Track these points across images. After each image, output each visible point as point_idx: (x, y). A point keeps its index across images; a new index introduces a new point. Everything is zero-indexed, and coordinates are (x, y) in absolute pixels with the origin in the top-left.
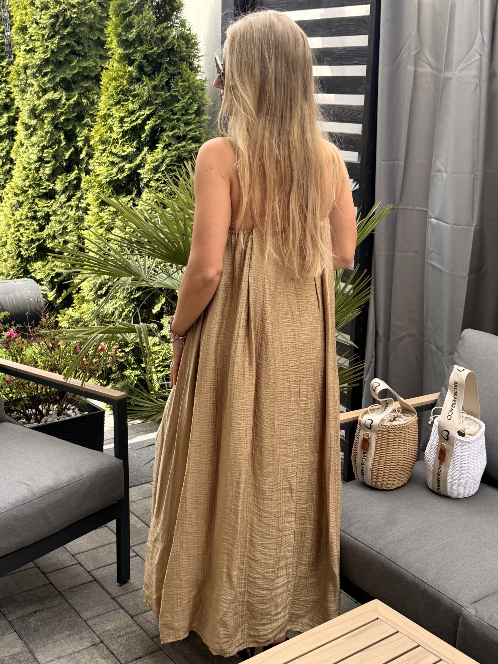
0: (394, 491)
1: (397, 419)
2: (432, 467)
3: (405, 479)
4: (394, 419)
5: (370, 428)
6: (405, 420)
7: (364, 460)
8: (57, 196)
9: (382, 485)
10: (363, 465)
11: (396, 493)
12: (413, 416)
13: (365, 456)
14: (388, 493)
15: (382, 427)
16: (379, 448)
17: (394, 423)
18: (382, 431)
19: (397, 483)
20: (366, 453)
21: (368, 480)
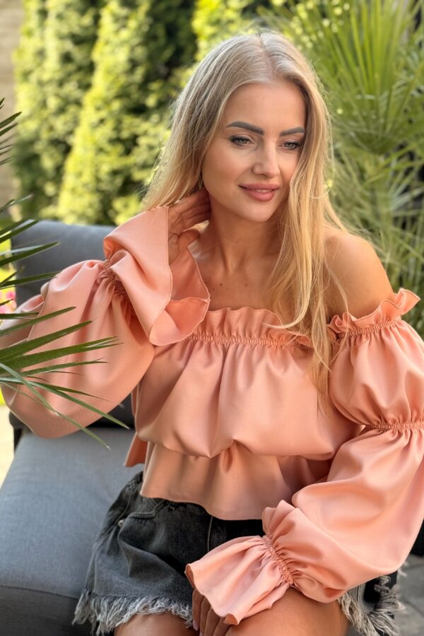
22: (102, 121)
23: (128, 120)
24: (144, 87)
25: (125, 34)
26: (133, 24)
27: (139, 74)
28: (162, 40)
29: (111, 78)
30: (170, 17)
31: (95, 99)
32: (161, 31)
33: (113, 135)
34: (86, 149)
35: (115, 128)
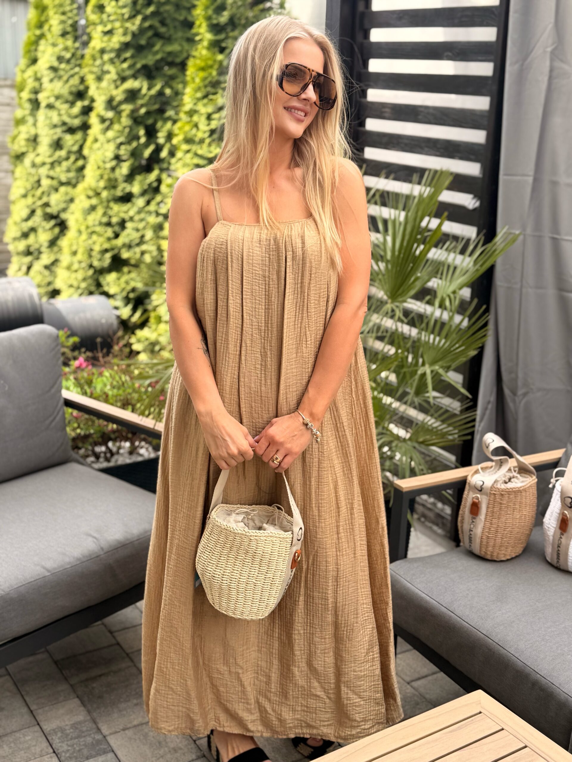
0: (507, 563)
1: (512, 480)
2: (551, 538)
3: (519, 550)
4: (510, 480)
5: (481, 491)
6: (523, 482)
7: (472, 526)
9: (492, 556)
10: (471, 532)
11: (509, 565)
12: (532, 477)
13: (473, 522)
14: (498, 565)
15: (495, 489)
16: (491, 513)
17: (510, 485)
18: (494, 494)
19: (510, 553)
20: (474, 518)
21: (476, 549)
22: (93, 208)
23: (116, 208)
24: (130, 178)
25: (110, 134)
26: (117, 127)
27: (125, 169)
28: (143, 140)
29: (98, 172)
30: (150, 121)
31: (85, 189)
32: (142, 132)
33: (105, 220)
34: (80, 232)
35: (105, 214)
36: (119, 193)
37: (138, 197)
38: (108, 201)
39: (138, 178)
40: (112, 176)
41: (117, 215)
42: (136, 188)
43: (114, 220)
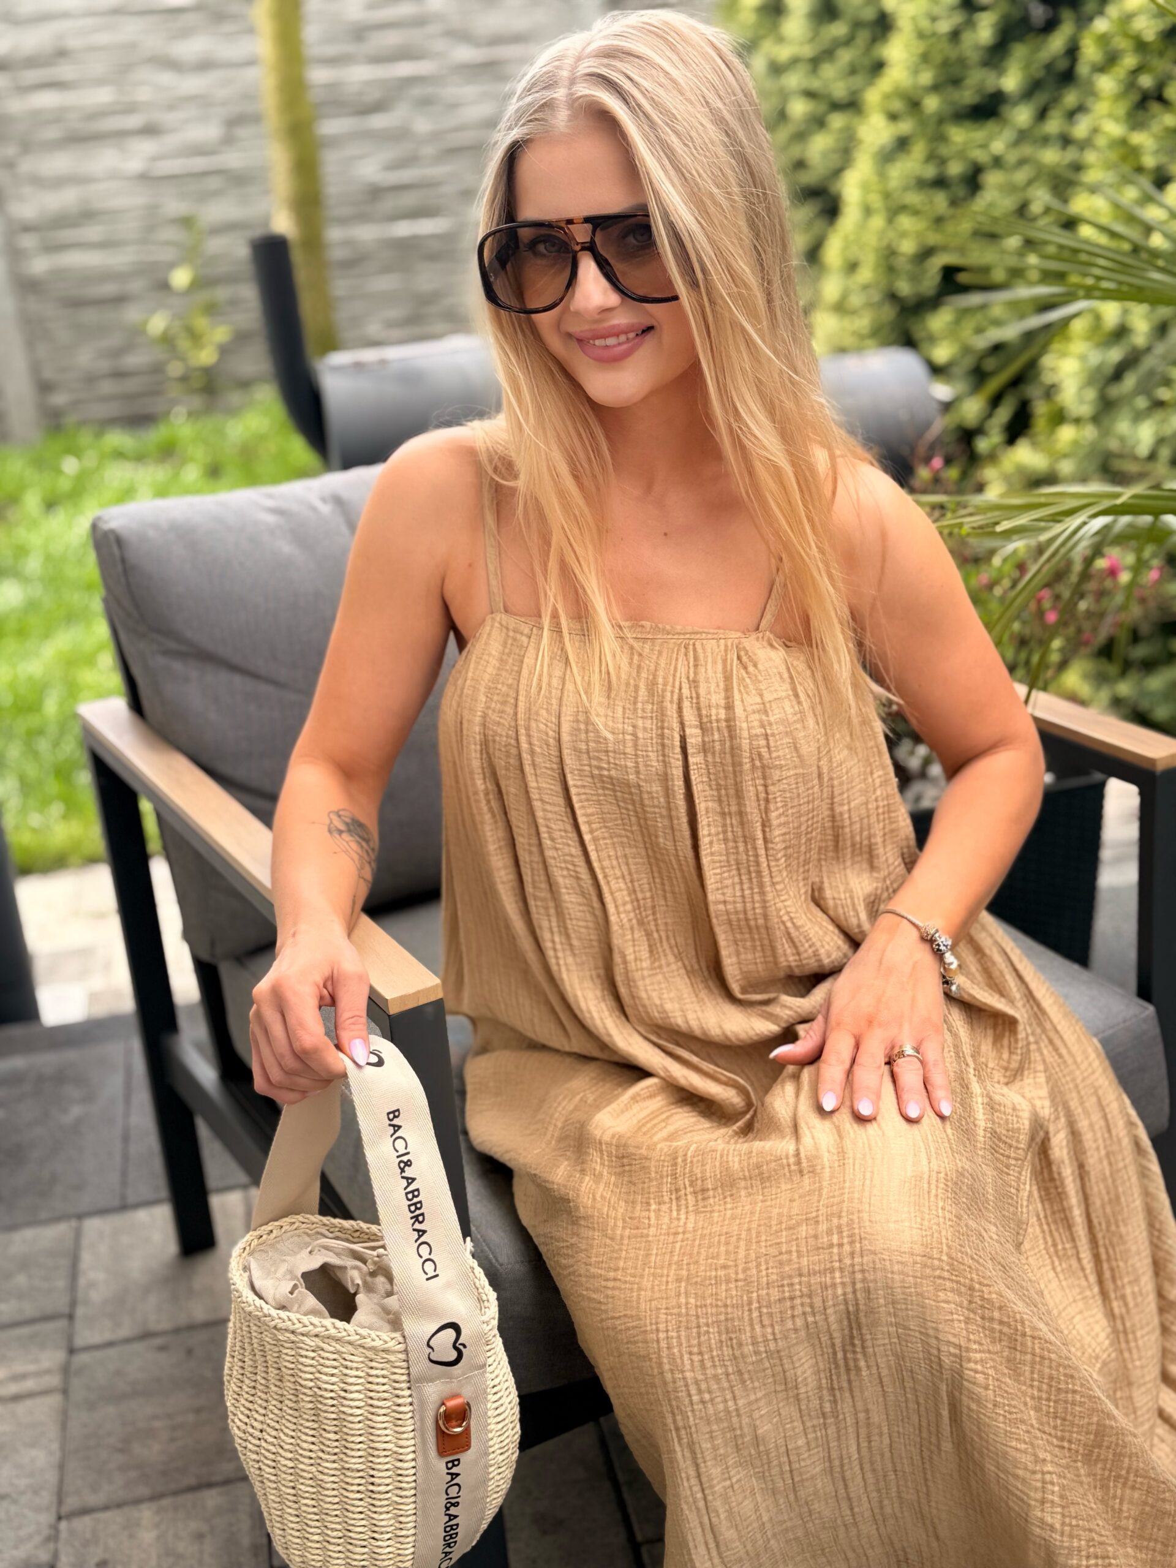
8: (1005, 110)
22: (902, 144)
23: (959, 135)
24: (997, 53)
27: (985, 30)
29: (919, 48)
31: (887, 97)
33: (930, 172)
34: (868, 211)
35: (932, 157)
36: (967, 96)
37: (1015, 103)
38: (941, 120)
39: (1019, 52)
40: (953, 53)
41: (961, 154)
42: (1011, 81)
43: (955, 169)
